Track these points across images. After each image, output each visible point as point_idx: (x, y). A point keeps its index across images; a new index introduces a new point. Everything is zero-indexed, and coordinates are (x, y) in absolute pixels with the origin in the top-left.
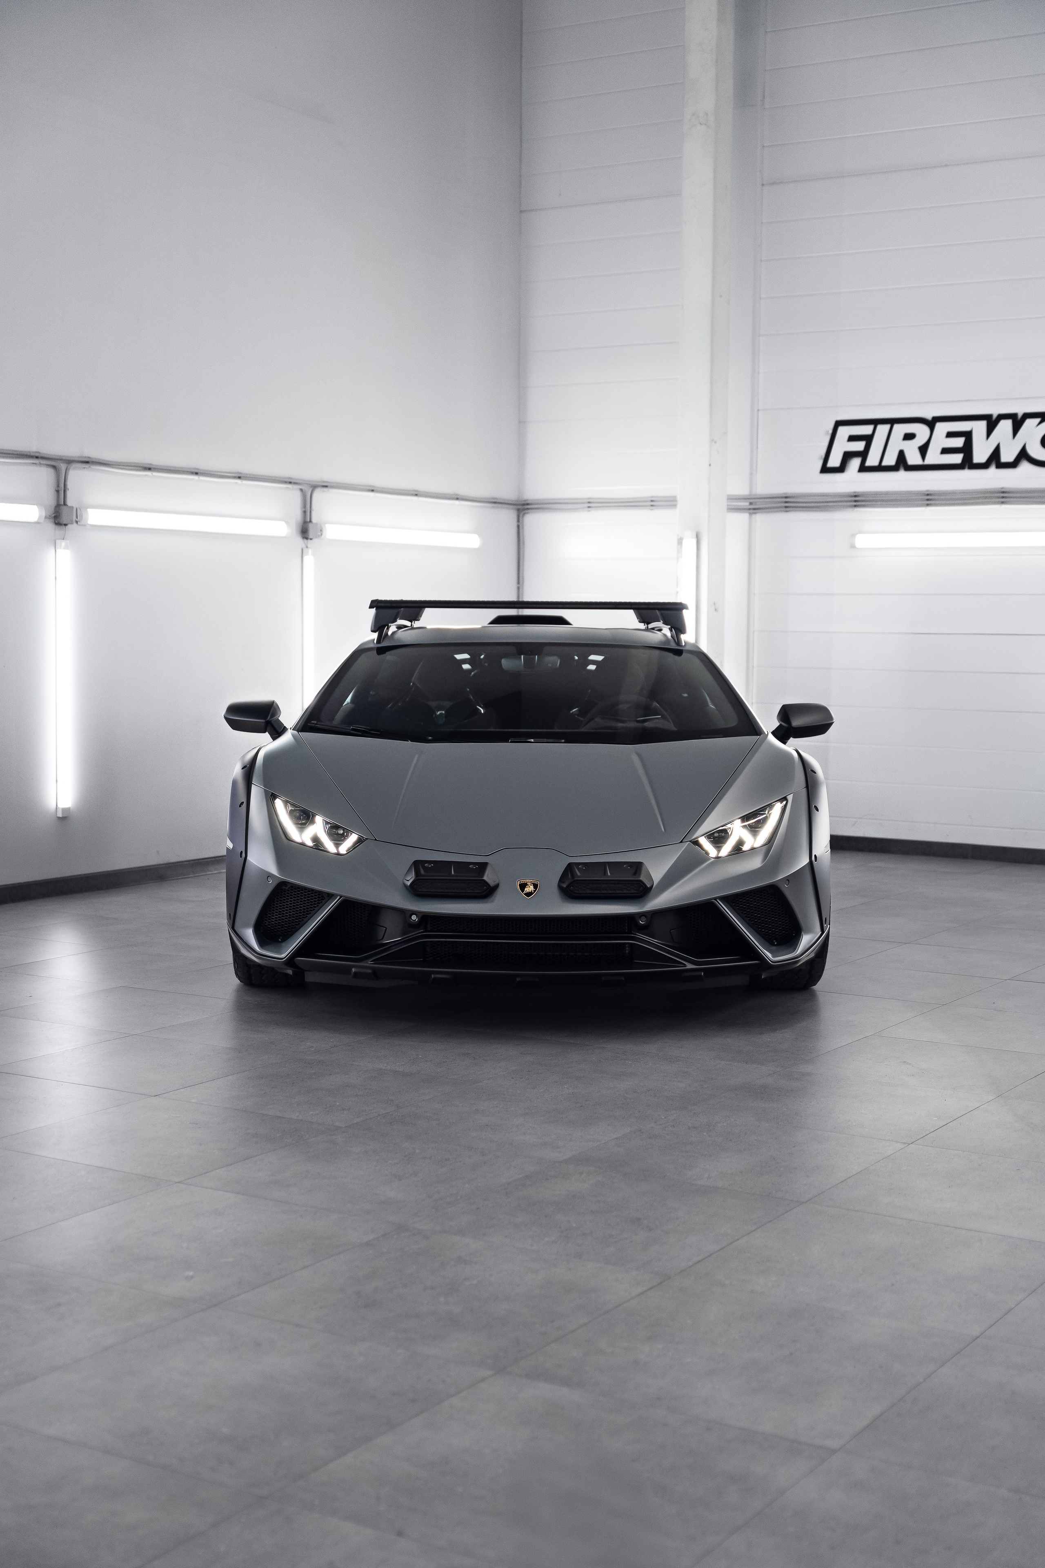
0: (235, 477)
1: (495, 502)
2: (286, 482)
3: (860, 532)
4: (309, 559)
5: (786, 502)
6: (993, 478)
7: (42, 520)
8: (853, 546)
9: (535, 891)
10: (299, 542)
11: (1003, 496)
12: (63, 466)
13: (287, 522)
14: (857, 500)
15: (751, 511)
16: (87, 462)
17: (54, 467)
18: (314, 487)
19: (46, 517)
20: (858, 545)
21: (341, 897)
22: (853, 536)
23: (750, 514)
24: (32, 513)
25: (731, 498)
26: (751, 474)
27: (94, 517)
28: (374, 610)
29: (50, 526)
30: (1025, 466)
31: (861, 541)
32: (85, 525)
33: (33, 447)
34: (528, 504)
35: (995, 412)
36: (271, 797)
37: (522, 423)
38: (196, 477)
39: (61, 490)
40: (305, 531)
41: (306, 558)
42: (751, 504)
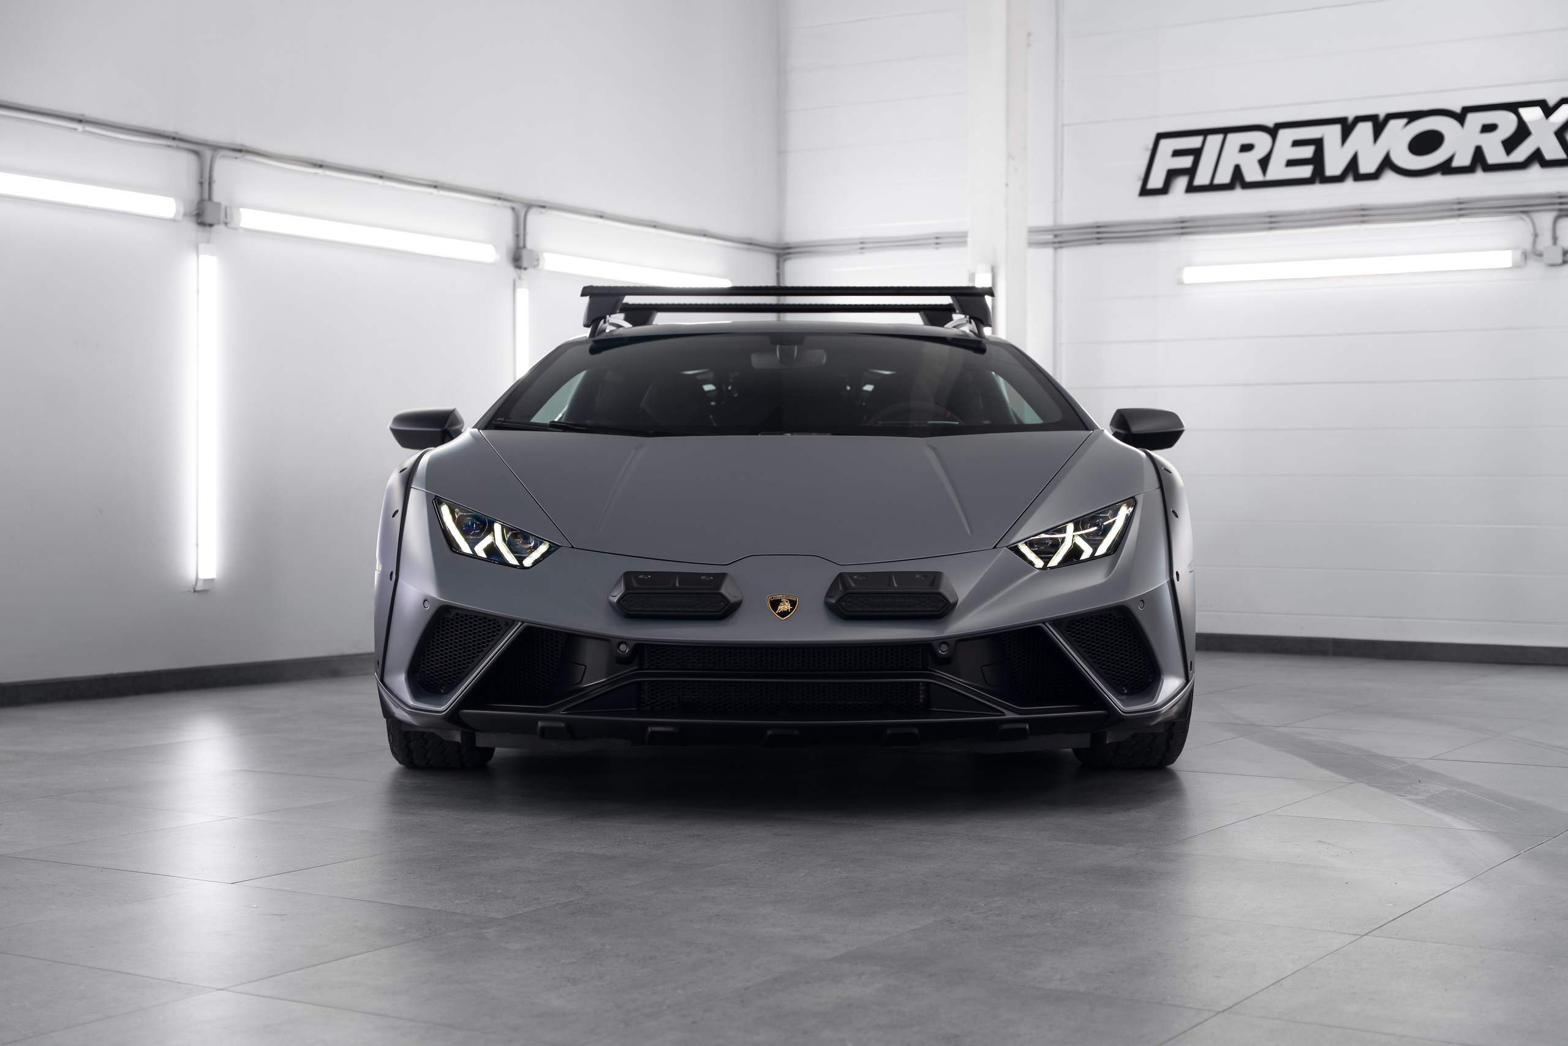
0: (429, 186)
1: (751, 244)
2: (493, 197)
3: (1189, 265)
4: (523, 293)
5: (1098, 233)
6: (1350, 193)
7: (180, 217)
8: (1180, 283)
9: (792, 610)
10: (510, 271)
11: (1363, 215)
12: (208, 154)
13: (495, 247)
14: (1184, 227)
15: (1057, 245)
16: (240, 150)
17: (197, 153)
18: (529, 206)
19: (185, 215)
20: (1186, 281)
21: (523, 623)
22: (1181, 269)
23: (1055, 248)
24: (167, 207)
25: (1032, 231)
26: (1056, 201)
27: (248, 218)
28: (587, 299)
29: (191, 227)
30: (1389, 176)
31: (1190, 275)
32: (236, 229)
33: (170, 127)
34: (789, 248)
35: (1351, 114)
36: (434, 503)
37: (781, 153)
38: (379, 182)
39: (205, 183)
40: (518, 258)
41: (519, 291)
42: (1056, 236)
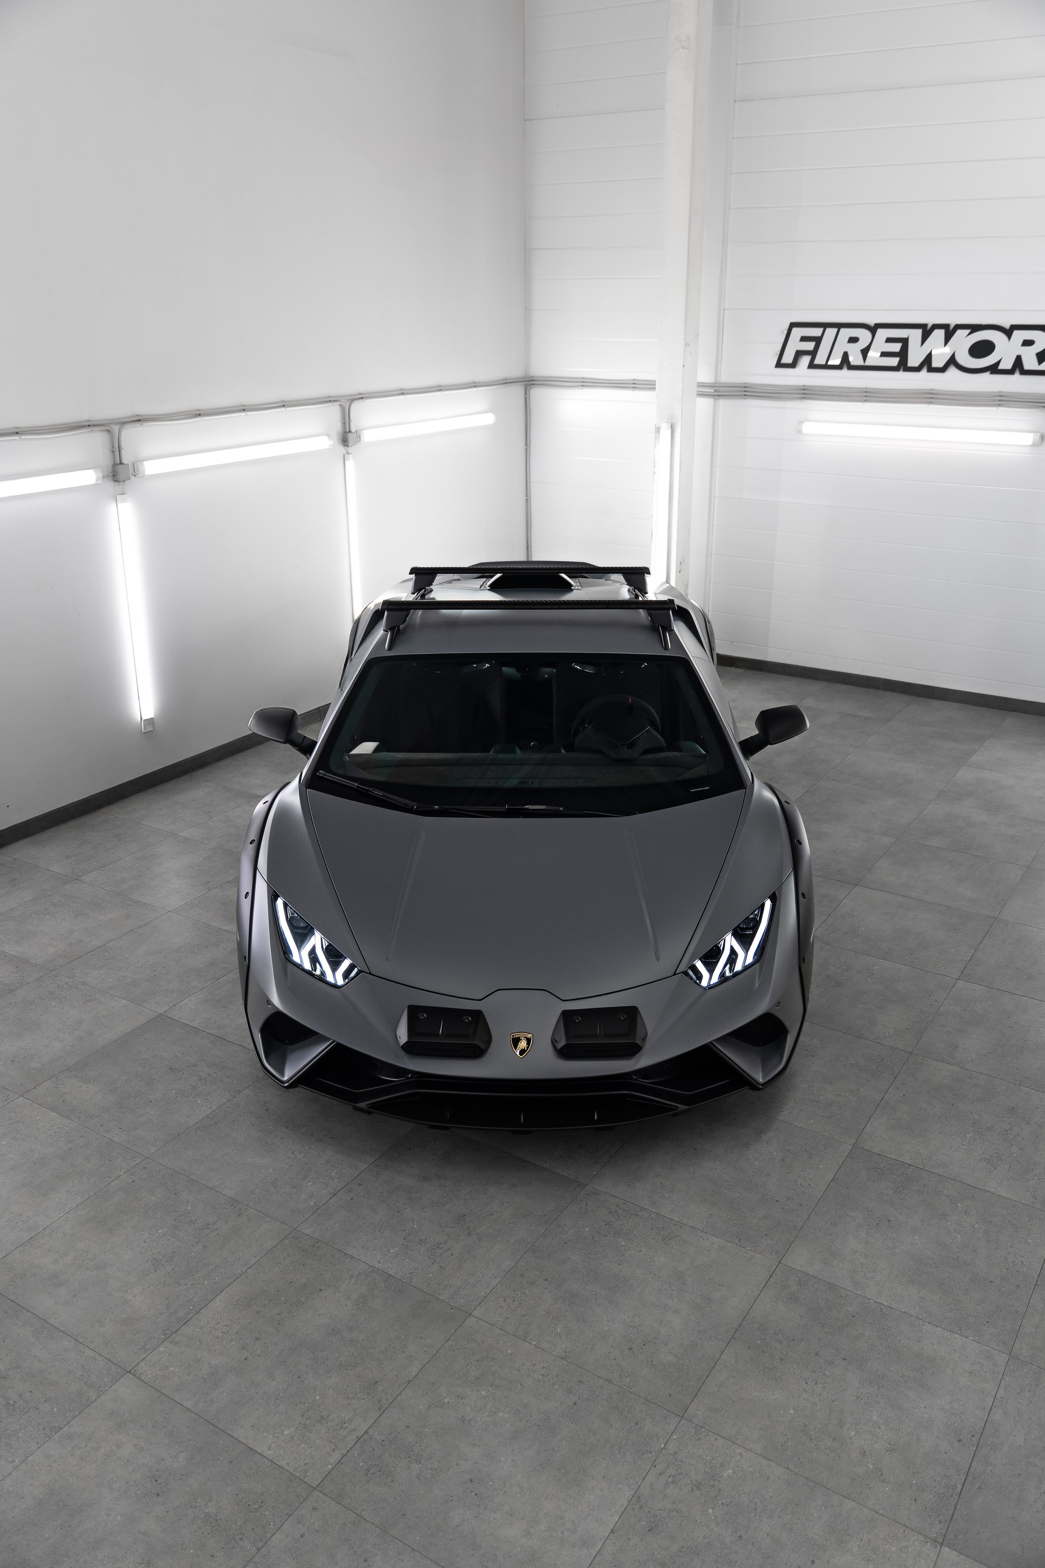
0: (279, 407)
1: (506, 382)
2: (326, 402)
3: (807, 420)
4: (350, 463)
5: (745, 391)
6: (924, 380)
7: (100, 481)
8: (800, 432)
9: (528, 1048)
10: (342, 449)
11: (931, 397)
12: (116, 428)
13: (328, 435)
14: (806, 393)
15: (716, 397)
16: (139, 420)
17: (108, 431)
18: (352, 400)
19: (103, 477)
20: (804, 431)
21: (334, 1041)
22: (801, 422)
23: (714, 399)
24: (89, 477)
25: (701, 385)
26: (717, 365)
27: (150, 468)
29: (110, 484)
30: (953, 371)
31: (807, 428)
32: (142, 477)
33: (84, 416)
34: (533, 380)
35: (930, 321)
36: (273, 898)
37: (527, 310)
38: (243, 414)
40: (346, 438)
41: (347, 463)
42: (715, 391)
